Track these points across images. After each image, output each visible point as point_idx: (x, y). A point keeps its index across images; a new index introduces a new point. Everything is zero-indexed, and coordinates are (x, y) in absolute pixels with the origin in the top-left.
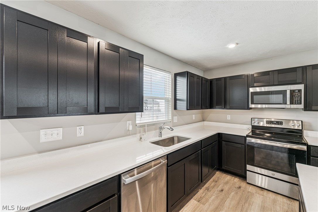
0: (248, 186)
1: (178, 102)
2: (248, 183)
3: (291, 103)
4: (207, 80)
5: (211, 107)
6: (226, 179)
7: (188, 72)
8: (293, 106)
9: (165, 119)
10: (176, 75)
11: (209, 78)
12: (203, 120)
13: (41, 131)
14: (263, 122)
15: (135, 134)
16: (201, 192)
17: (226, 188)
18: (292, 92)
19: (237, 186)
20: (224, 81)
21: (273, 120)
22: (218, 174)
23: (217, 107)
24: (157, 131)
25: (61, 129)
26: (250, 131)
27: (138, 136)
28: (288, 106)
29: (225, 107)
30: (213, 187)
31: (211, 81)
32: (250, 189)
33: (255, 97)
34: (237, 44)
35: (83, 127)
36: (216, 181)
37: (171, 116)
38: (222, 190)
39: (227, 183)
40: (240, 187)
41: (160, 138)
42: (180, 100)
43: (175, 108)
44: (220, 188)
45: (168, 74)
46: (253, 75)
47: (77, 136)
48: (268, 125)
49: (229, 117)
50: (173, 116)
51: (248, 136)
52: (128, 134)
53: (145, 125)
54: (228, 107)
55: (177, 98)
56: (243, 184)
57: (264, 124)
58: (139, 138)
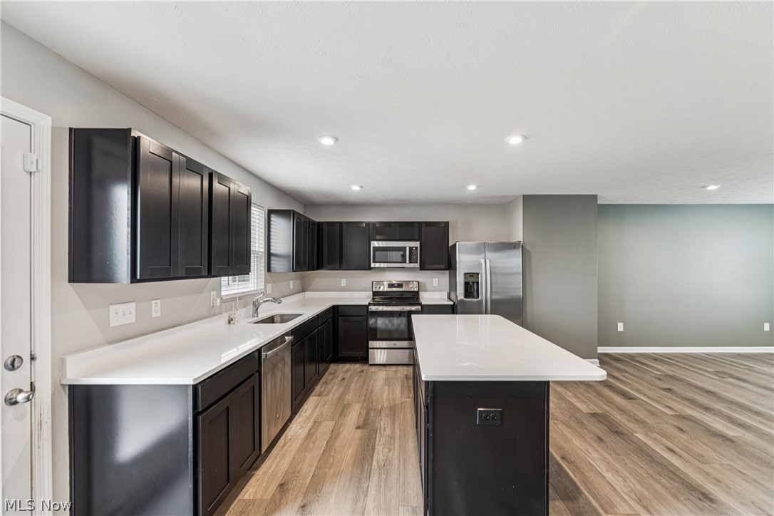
0: (370, 368)
1: (272, 258)
2: (370, 365)
3: (410, 262)
4: (314, 223)
5: (319, 266)
6: (345, 368)
7: (294, 212)
8: (412, 265)
9: (253, 289)
10: (270, 212)
11: (316, 220)
12: (304, 291)
13: (111, 307)
14: (383, 285)
15: (221, 313)
16: (318, 389)
17: (348, 376)
18: (411, 249)
19: (359, 370)
20: (340, 229)
21: (394, 282)
22: (333, 367)
23: (328, 266)
24: (248, 307)
25: (134, 304)
26: (370, 300)
27: (226, 317)
28: (407, 265)
29: (340, 268)
30: (332, 379)
31: (320, 225)
32: (373, 369)
33: (377, 253)
34: (362, 187)
35: (159, 301)
36: (334, 374)
37: (263, 284)
38: (344, 379)
39: (347, 371)
40: (362, 371)
41: (256, 318)
42: (275, 255)
43: (269, 270)
44: (340, 378)
45: (257, 210)
46: (374, 224)
47: (153, 316)
48: (389, 290)
49: (344, 282)
50: (266, 282)
51: (370, 304)
52: (212, 313)
53: (236, 298)
54: (344, 265)
55: (272, 251)
56: (366, 367)
57: (384, 288)
58: (227, 319)
